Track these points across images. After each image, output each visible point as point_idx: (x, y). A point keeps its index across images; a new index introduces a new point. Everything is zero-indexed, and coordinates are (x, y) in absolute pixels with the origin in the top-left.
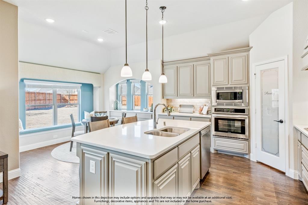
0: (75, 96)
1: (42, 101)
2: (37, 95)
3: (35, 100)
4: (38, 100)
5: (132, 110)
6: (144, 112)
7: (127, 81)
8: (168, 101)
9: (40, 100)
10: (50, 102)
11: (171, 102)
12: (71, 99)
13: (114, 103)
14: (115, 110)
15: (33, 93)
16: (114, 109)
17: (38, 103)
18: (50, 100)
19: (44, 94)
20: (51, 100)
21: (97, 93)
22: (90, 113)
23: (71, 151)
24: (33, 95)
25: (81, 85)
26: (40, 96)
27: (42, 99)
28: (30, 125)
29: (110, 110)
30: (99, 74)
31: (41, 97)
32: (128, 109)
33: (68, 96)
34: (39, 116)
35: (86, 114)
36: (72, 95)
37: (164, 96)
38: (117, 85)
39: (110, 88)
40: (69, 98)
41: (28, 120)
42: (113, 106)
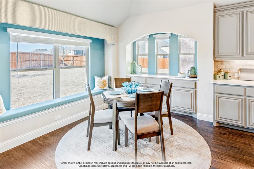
0: (69, 57)
1: (37, 61)
2: (31, 56)
3: (30, 61)
4: (33, 61)
5: (156, 74)
6: (180, 77)
7: (148, 36)
8: (217, 63)
9: (35, 61)
10: (44, 63)
11: (222, 64)
12: (65, 60)
13: (130, 66)
14: (132, 73)
15: (28, 54)
16: (130, 72)
17: (32, 63)
18: (44, 60)
19: (39, 54)
20: (46, 60)
21: (110, 52)
22: (103, 79)
23: (89, 149)
24: (28, 55)
25: (90, 41)
26: (34, 57)
27: (37, 59)
28: (23, 89)
29: (126, 74)
30: (113, 26)
31: (36, 58)
32: (149, 73)
33: (62, 57)
34: (33, 78)
35: (97, 79)
36: (66, 56)
37: (216, 56)
38: (134, 44)
39: (126, 46)
40: (64, 59)
41: (21, 83)
42: (129, 69)
